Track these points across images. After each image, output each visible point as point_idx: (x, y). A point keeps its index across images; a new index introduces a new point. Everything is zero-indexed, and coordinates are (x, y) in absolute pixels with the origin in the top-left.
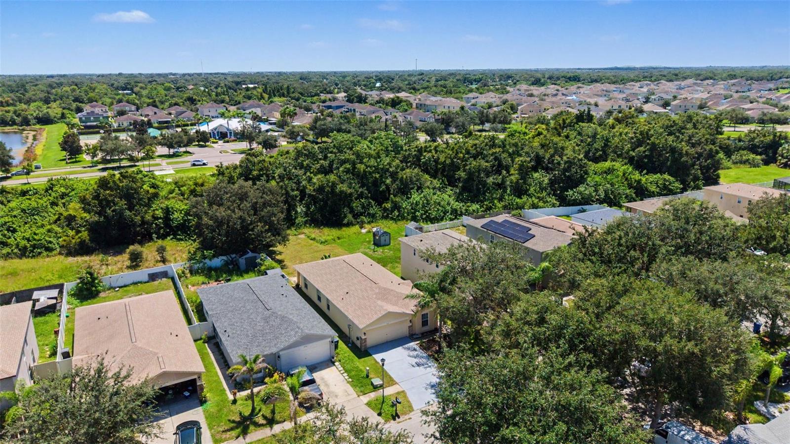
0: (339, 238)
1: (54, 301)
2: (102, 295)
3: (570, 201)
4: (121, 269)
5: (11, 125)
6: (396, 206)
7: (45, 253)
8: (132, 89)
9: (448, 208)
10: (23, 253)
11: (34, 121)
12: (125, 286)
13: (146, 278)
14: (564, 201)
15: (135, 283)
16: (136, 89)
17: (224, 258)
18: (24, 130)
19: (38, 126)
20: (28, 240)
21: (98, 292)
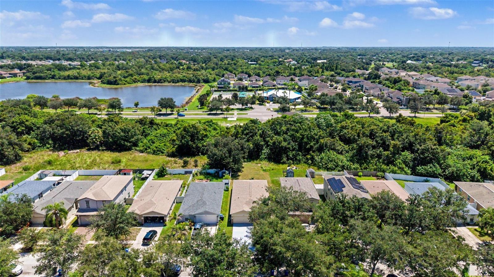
0: (273, 170)
1: (148, 176)
2: (166, 176)
3: (418, 172)
4: (179, 167)
5: (193, 83)
6: (312, 159)
7: (161, 154)
8: (257, 62)
9: (340, 164)
10: (154, 153)
11: (202, 81)
12: (176, 174)
13: (183, 173)
14: (414, 172)
15: (179, 174)
16: (259, 62)
17: (216, 170)
18: (196, 86)
19: (203, 84)
20: (156, 148)
21: (165, 175)
